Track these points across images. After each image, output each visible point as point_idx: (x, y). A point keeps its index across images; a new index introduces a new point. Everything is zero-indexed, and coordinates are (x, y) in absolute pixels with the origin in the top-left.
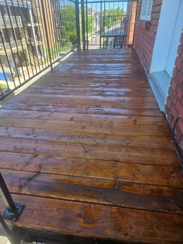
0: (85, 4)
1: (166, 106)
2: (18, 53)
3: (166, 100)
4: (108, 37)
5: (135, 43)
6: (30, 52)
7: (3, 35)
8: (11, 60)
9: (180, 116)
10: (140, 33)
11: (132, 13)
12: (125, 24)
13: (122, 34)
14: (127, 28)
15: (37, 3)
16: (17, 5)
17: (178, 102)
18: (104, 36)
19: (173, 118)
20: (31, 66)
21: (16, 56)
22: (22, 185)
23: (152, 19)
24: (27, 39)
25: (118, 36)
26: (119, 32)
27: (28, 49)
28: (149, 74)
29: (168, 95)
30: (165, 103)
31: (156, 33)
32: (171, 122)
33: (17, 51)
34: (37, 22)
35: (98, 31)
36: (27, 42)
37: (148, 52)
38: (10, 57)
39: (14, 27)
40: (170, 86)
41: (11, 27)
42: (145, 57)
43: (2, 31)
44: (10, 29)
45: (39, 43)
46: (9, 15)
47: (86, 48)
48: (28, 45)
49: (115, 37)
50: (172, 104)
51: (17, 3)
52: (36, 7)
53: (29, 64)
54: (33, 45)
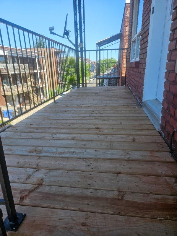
0: (84, 52)
1: (161, 125)
2: (23, 94)
3: (160, 119)
4: (103, 79)
5: (127, 81)
6: (34, 93)
7: (11, 79)
8: (15, 100)
9: (175, 130)
10: (131, 72)
11: (123, 60)
12: (118, 69)
13: (115, 77)
14: (119, 72)
15: (43, 55)
16: (26, 56)
17: (171, 118)
18: (100, 79)
19: (169, 134)
20: (33, 105)
21: (21, 96)
22: (23, 197)
23: (140, 59)
24: (32, 82)
25: (113, 78)
26: (113, 75)
27: (32, 90)
28: (142, 103)
29: (162, 115)
30: (160, 123)
31: (145, 69)
32: (168, 138)
33: (22, 92)
34: (42, 69)
35: (95, 76)
36: (32, 84)
37: (140, 85)
38: (15, 97)
39: (21, 73)
40: (162, 107)
41: (19, 73)
42: (137, 90)
43: (11, 76)
44: (18, 74)
45: (42, 86)
46: (18, 63)
47: (85, 86)
48: (32, 87)
49: (110, 79)
50: (166, 122)
51: (26, 54)
52: (42, 57)
53: (32, 103)
54: (37, 86)
